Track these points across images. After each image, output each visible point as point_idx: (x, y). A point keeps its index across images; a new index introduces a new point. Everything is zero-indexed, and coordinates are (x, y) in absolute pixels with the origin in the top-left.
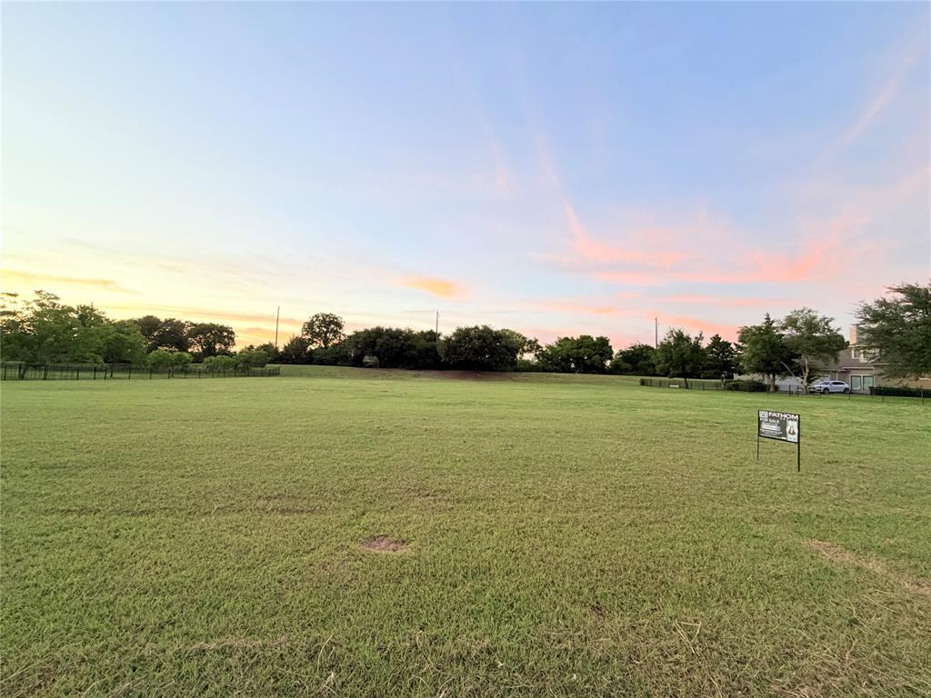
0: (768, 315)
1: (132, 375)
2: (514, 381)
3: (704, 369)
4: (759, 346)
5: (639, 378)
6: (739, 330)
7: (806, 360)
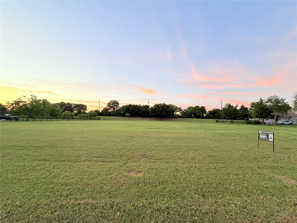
0: (261, 98)
1: (58, 120)
2: (174, 121)
3: (238, 117)
4: (258, 109)
5: (216, 120)
6: (251, 103)
7: (275, 113)
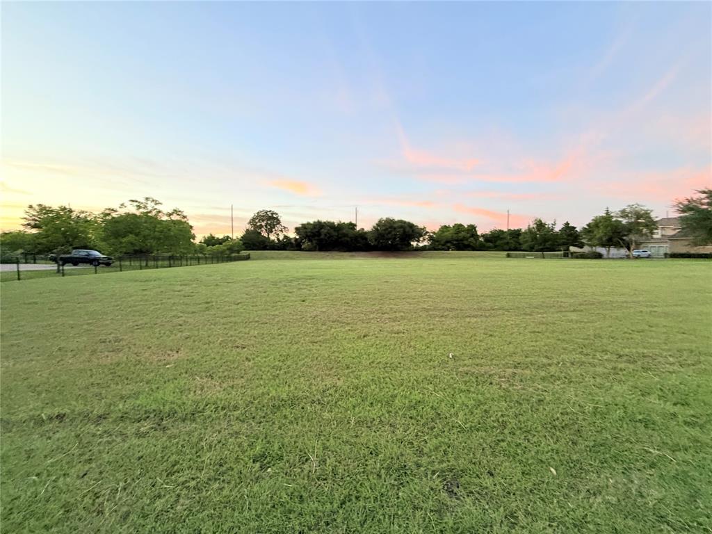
0: (607, 208)
5: (506, 253)
7: (633, 237)
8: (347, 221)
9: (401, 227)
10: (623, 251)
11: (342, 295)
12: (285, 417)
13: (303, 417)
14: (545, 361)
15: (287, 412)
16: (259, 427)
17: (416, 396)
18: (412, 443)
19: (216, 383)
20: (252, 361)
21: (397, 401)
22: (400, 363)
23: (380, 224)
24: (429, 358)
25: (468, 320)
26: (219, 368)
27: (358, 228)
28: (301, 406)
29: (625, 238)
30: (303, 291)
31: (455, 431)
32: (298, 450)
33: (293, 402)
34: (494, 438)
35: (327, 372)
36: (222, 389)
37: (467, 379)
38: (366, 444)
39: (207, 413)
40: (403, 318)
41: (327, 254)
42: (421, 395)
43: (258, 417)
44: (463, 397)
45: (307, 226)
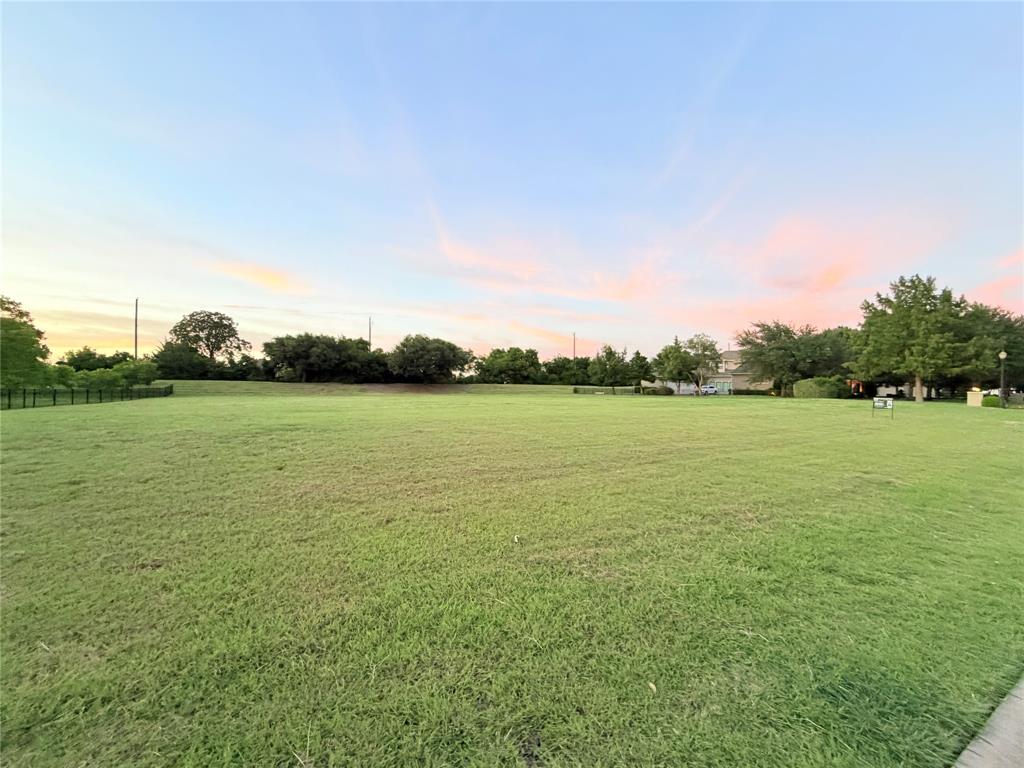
0: (676, 337)
5: (573, 387)
7: (701, 371)
8: (355, 337)
9: (438, 349)
10: (693, 387)
11: (349, 455)
12: (246, 690)
13: (282, 683)
14: (629, 532)
15: (249, 679)
16: (190, 722)
17: (472, 610)
18: (470, 689)
19: (90, 648)
20: (176, 591)
21: (444, 623)
22: (445, 560)
23: (407, 344)
24: (487, 545)
25: (535, 482)
26: (98, 616)
27: (373, 349)
28: (278, 662)
29: (693, 372)
30: (281, 450)
31: (530, 654)
32: (273, 750)
33: (260, 658)
34: (580, 655)
35: (327, 591)
36: (104, 659)
37: (539, 572)
38: (398, 709)
39: (66, 717)
40: (447, 487)
41: (321, 386)
42: (478, 607)
43: (188, 702)
44: (537, 600)
45: (286, 342)
